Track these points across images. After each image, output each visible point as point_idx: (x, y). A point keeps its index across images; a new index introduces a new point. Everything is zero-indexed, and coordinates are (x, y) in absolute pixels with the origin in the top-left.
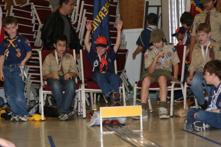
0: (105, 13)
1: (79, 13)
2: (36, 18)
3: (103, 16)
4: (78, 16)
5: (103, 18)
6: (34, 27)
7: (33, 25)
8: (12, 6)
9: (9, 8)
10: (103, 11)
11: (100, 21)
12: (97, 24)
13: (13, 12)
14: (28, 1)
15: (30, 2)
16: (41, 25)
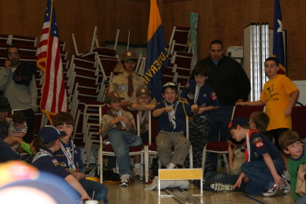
0: (157, 67)
2: (100, 69)
3: (155, 70)
5: (154, 73)
6: (97, 80)
7: (96, 77)
8: (73, 56)
9: (70, 58)
10: (156, 65)
11: (151, 75)
12: (148, 79)
13: (74, 62)
14: (92, 50)
15: (94, 50)
16: (105, 78)
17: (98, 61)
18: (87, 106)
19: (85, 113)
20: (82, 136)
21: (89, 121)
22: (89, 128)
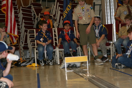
1: (56, 9)
2: (34, 13)
3: (68, 10)
4: (56, 11)
5: (68, 11)
6: (33, 18)
7: (32, 17)
8: (21, 7)
9: (19, 8)
10: (68, 7)
11: (67, 13)
12: (65, 15)
13: (22, 10)
14: (30, 4)
15: (31, 4)
16: (37, 17)
17: (33, 9)
18: (29, 30)
19: (28, 34)
20: (27, 45)
21: (30, 37)
22: (30, 41)
